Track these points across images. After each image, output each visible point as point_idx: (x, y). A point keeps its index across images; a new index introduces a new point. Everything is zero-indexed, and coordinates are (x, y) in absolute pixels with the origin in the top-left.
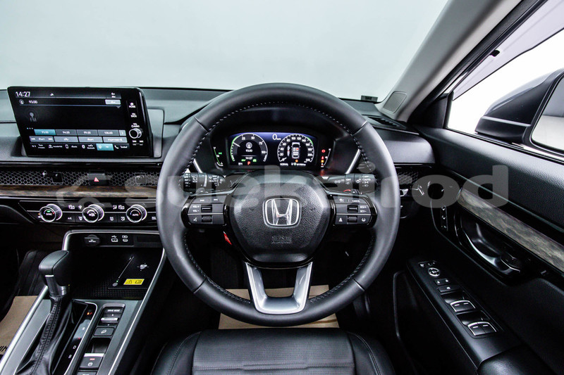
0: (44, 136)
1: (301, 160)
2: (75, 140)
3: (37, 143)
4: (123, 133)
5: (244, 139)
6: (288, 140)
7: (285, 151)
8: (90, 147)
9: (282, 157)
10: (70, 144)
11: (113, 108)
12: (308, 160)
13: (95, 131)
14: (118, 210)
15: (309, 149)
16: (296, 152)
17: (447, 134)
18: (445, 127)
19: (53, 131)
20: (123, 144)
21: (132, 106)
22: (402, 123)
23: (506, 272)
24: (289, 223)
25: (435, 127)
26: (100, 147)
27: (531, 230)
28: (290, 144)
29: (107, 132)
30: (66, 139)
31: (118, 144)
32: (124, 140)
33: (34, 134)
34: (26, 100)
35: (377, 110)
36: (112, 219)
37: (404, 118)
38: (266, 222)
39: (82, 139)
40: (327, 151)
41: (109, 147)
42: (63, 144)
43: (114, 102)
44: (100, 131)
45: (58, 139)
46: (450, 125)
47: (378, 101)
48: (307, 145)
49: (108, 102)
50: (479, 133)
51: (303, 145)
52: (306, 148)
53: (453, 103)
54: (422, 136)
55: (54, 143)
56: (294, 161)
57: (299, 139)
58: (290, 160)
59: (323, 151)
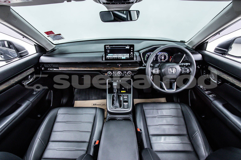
0: (110, 56)
1: (164, 60)
2: (117, 56)
3: (108, 57)
4: (128, 54)
5: (149, 54)
6: (161, 54)
7: (160, 57)
8: (120, 58)
9: (159, 59)
10: (115, 57)
11: (127, 49)
12: (166, 60)
13: (122, 54)
14: (125, 73)
15: (167, 57)
16: (163, 58)
17: (206, 52)
18: (205, 50)
19: (112, 54)
20: (128, 57)
21: (132, 48)
22: (193, 49)
23: (219, 83)
24: (174, 73)
25: (203, 50)
26: (122, 58)
27: (224, 74)
28: (161, 55)
29: (125, 54)
30: (115, 56)
31: (127, 57)
32: (128, 56)
33: (108, 55)
34: (108, 48)
35: (185, 45)
36: (123, 75)
37: (194, 48)
38: (169, 73)
39: (119, 56)
40: (172, 57)
41: (125, 58)
42: (114, 57)
43: (128, 47)
44: (123, 54)
45: (113, 56)
46: (207, 50)
47: (185, 42)
48: (166, 55)
49: (126, 48)
50: (215, 52)
51: (165, 55)
52: (166, 56)
53: (208, 44)
54: (199, 53)
55: (112, 57)
56: (162, 60)
57: (164, 54)
58: (161, 60)
59: (171, 57)
